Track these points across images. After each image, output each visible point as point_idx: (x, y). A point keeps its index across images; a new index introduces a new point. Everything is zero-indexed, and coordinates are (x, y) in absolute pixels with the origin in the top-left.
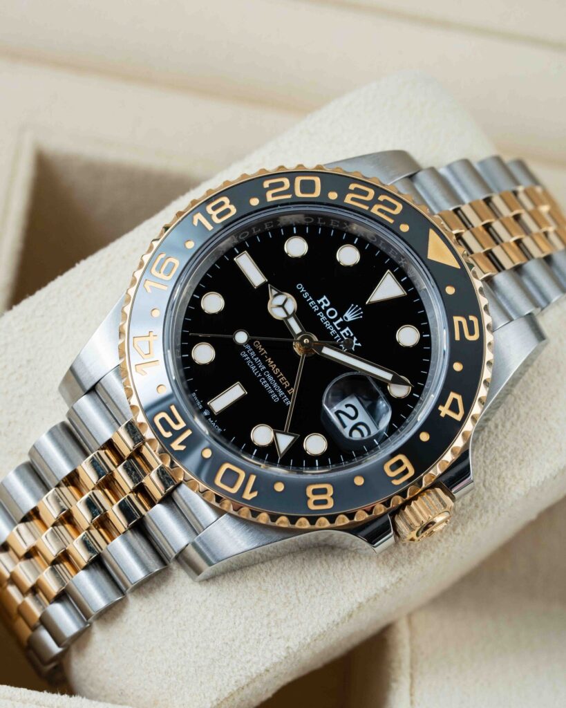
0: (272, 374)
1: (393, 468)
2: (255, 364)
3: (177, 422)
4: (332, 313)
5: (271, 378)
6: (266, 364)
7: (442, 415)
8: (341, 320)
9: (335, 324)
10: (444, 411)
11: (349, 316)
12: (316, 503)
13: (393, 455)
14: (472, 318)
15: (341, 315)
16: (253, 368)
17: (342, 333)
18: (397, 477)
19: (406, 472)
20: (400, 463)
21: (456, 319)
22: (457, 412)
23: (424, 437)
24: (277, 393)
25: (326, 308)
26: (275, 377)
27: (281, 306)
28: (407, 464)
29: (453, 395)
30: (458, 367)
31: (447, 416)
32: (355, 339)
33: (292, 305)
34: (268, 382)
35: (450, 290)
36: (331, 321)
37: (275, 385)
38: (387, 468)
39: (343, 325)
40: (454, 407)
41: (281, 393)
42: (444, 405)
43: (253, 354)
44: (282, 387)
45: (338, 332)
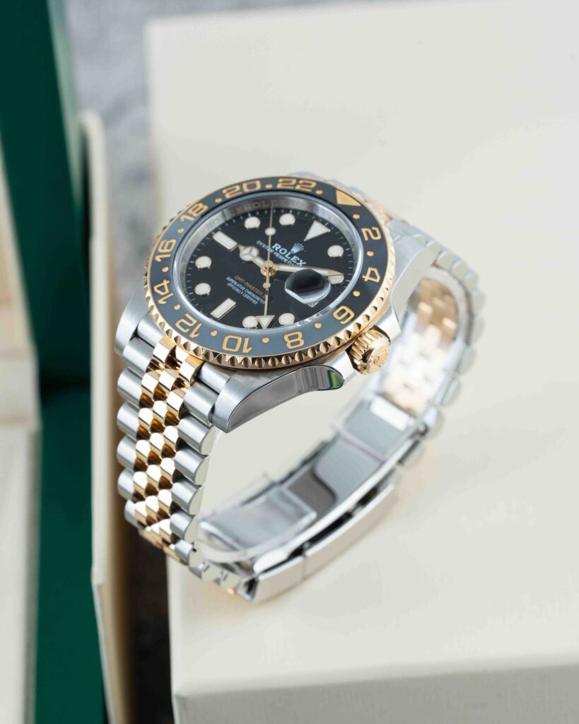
0: (250, 290)
1: (339, 314)
2: (238, 287)
3: (191, 322)
4: (283, 251)
5: (250, 293)
6: (245, 286)
7: (366, 280)
8: (289, 253)
9: (286, 256)
10: (367, 278)
11: (295, 250)
12: (292, 344)
13: (338, 307)
14: (374, 228)
15: (289, 251)
16: (237, 290)
17: (292, 260)
18: (344, 320)
19: (349, 315)
20: (343, 311)
21: (364, 230)
22: (376, 277)
23: (357, 294)
24: (255, 299)
25: (279, 250)
26: (252, 291)
27: (249, 254)
28: (348, 311)
29: (370, 270)
30: (370, 254)
31: (368, 280)
32: (301, 261)
33: (255, 252)
34: (249, 295)
35: (356, 217)
36: (284, 256)
37: (254, 296)
38: (335, 314)
39: (292, 256)
40: (373, 275)
41: (258, 299)
42: (365, 275)
43: (235, 283)
44: (259, 296)
45: (289, 260)
